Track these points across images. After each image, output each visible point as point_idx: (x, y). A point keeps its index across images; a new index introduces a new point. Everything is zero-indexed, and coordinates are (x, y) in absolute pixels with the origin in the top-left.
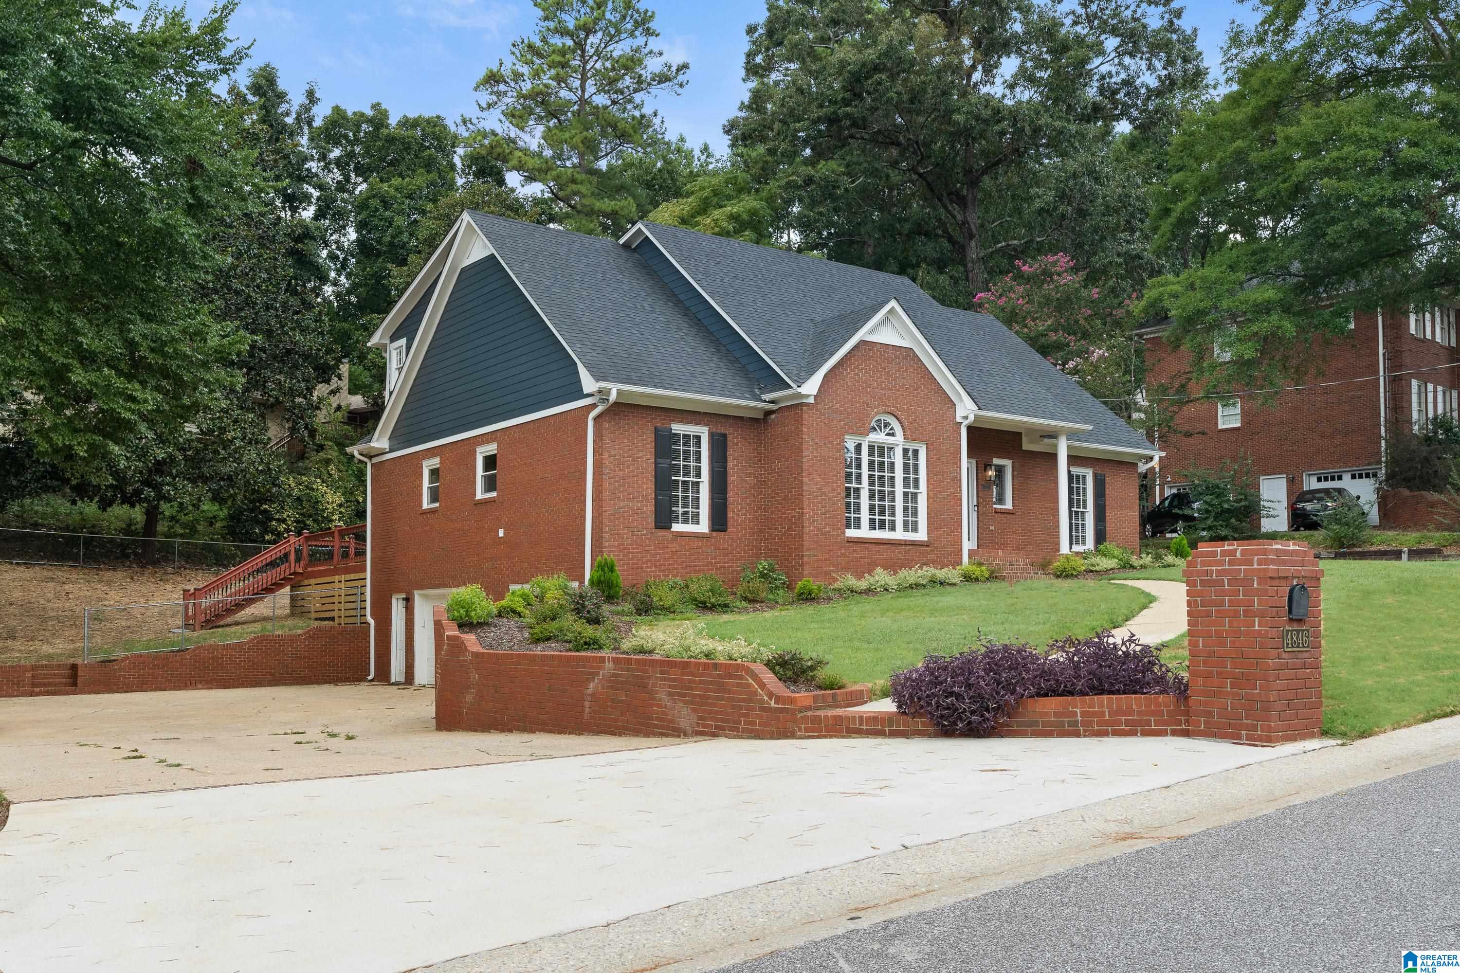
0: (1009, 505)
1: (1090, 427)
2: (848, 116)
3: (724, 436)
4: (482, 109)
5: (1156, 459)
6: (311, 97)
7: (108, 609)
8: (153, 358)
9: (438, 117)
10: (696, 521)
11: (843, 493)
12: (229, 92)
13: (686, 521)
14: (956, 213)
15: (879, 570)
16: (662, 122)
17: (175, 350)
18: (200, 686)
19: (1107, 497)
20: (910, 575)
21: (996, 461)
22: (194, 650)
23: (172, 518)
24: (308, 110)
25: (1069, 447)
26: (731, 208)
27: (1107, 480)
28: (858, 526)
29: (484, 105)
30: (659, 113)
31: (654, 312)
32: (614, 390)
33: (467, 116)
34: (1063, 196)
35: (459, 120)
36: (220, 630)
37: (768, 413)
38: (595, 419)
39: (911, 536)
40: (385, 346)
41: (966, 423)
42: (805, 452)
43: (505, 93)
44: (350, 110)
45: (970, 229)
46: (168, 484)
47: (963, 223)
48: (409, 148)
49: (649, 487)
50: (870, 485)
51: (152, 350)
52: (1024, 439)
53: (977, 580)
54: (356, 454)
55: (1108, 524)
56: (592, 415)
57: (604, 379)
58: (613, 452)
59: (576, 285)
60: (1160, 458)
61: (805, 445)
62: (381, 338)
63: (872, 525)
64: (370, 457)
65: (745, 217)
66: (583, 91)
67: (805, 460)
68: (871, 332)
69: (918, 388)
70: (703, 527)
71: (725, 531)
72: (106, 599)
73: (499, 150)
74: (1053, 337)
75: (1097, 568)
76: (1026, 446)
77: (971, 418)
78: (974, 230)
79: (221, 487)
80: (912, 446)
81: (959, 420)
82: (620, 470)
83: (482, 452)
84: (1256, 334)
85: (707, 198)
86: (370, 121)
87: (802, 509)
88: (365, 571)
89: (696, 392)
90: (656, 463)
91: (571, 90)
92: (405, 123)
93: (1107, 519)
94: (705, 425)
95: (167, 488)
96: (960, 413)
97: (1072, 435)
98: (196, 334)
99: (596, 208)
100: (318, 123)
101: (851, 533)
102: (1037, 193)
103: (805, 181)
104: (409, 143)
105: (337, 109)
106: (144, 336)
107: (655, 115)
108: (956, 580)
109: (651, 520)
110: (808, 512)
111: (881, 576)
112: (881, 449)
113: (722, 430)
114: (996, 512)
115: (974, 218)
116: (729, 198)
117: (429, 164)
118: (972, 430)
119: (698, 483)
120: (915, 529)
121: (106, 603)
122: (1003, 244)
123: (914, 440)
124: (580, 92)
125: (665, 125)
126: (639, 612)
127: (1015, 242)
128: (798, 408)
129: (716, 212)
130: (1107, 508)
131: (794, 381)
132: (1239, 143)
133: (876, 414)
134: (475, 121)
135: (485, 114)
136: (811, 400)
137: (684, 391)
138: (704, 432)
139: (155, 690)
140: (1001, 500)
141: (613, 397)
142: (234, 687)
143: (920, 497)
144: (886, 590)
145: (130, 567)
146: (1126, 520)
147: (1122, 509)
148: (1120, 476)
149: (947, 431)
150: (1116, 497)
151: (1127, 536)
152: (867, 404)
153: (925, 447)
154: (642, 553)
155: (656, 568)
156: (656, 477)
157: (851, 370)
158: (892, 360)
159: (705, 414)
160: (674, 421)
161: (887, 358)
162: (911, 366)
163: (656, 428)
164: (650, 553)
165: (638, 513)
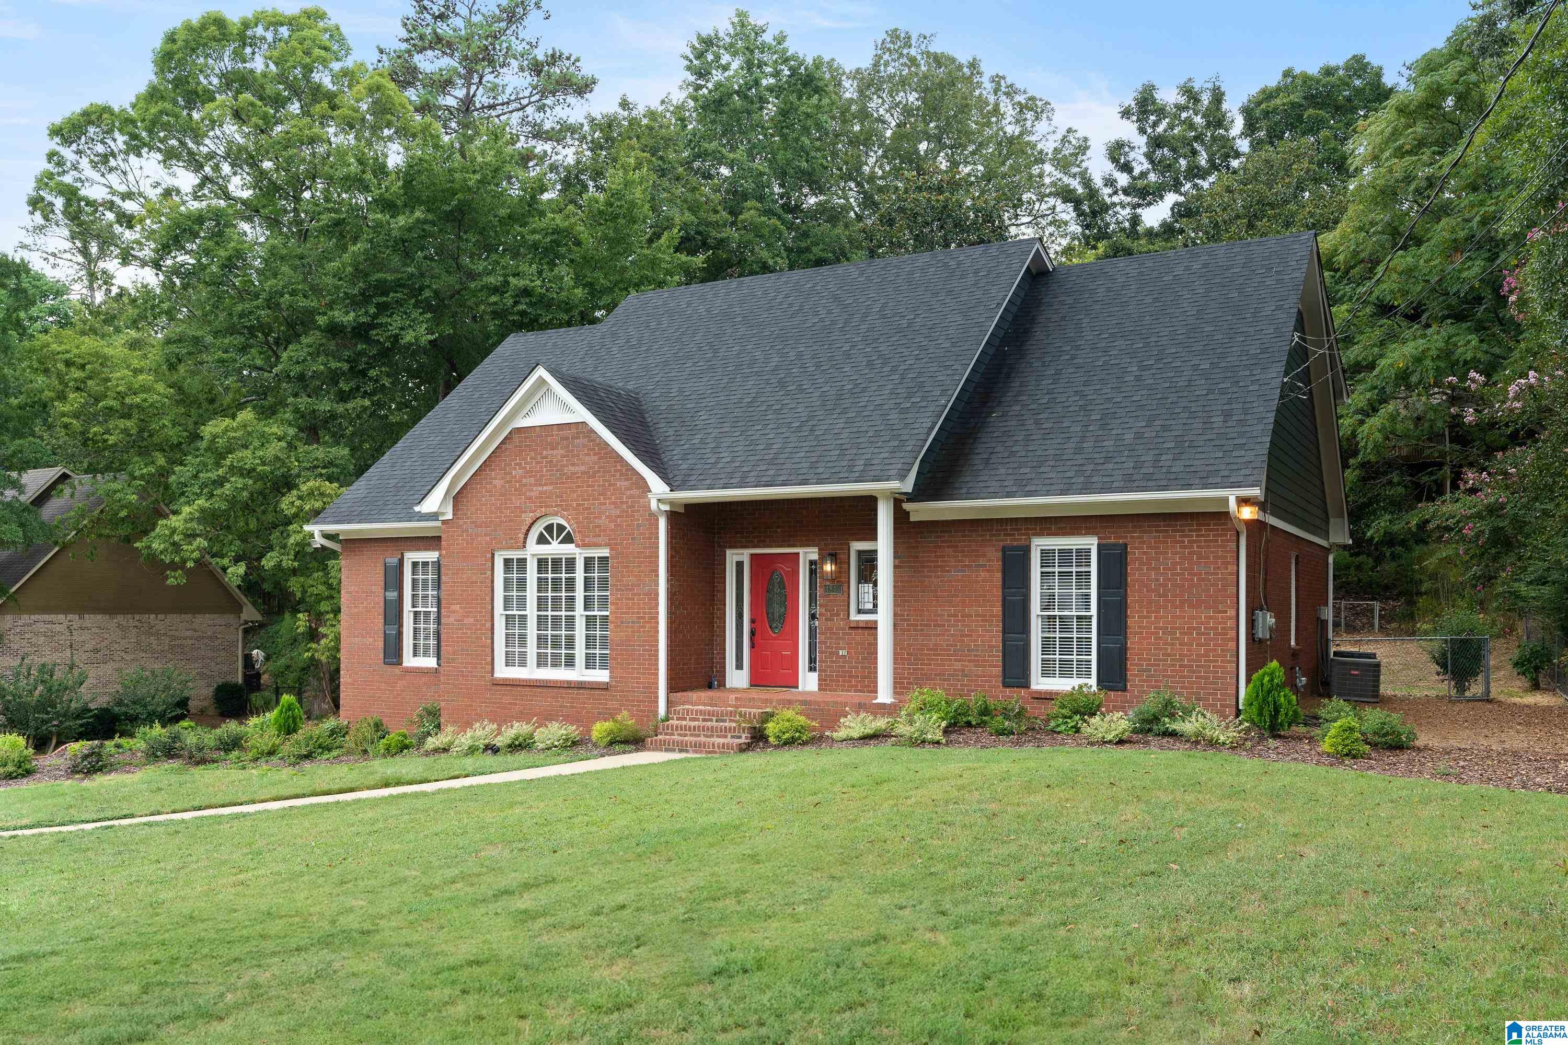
11: (490, 624)
19: (1133, 587)
21: (859, 546)
27: (1134, 554)
39: (592, 675)
41: (662, 511)
42: (445, 579)
49: (379, 622)
50: (540, 609)
55: (1134, 639)
58: (350, 589)
63: (542, 661)
67: (444, 587)
68: (528, 413)
69: (594, 474)
77: (667, 505)
81: (653, 507)
82: (355, 607)
90: (385, 597)
93: (1133, 627)
96: (653, 502)
101: (508, 672)
109: (381, 656)
110: (446, 649)
112: (557, 562)
114: (852, 627)
120: (605, 666)
133: (541, 519)
136: (449, 516)
138: (437, 557)
146: (1194, 628)
147: (1181, 606)
148: (1177, 542)
149: (638, 525)
150: (1160, 585)
151: (1193, 660)
152: (521, 508)
153: (609, 551)
154: (373, 689)
155: (386, 705)
156: (385, 611)
157: (500, 469)
158: (557, 444)
159: (433, 538)
160: (405, 550)
161: (551, 444)
162: (583, 446)
163: (385, 560)
164: (381, 689)
165: (370, 649)
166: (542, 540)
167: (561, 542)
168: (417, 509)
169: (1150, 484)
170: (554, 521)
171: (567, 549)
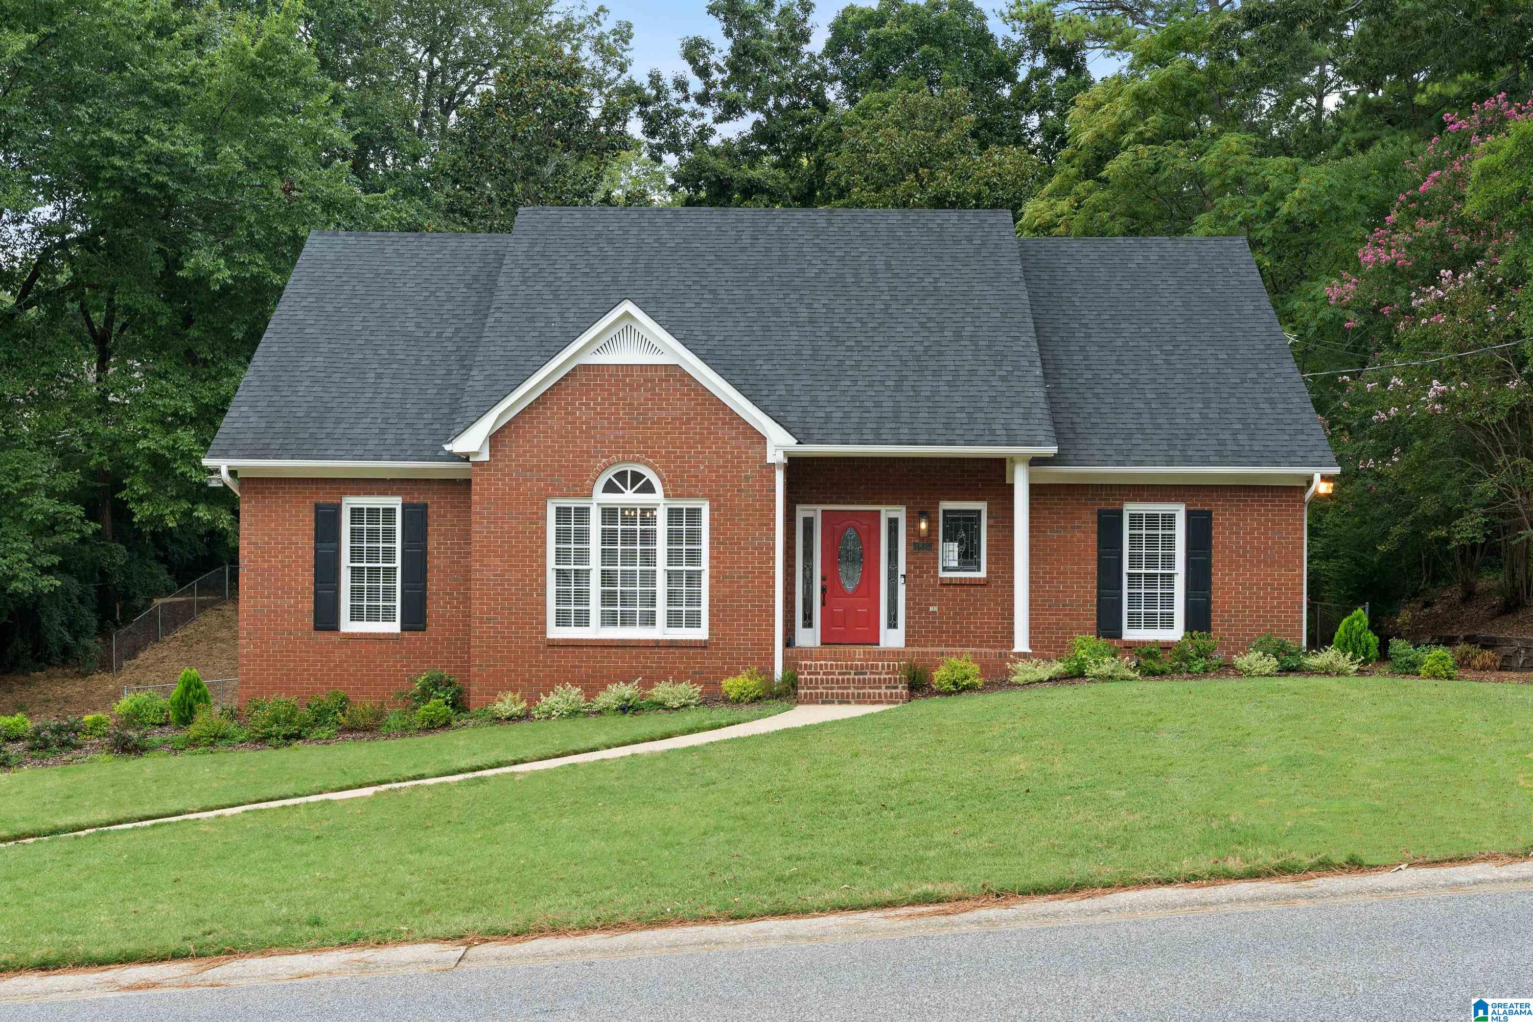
3: (424, 507)
5: (1317, 478)
11: (544, 579)
13: (374, 619)
21: (948, 506)
27: (1218, 520)
32: (224, 467)
39: (682, 634)
41: (781, 462)
42: (476, 528)
49: (306, 579)
50: (604, 563)
55: (1217, 593)
58: (253, 539)
61: (476, 518)
63: (609, 619)
67: (476, 538)
68: (594, 349)
69: (689, 419)
70: (394, 625)
71: (423, 629)
80: (683, 505)
81: (770, 459)
82: (264, 561)
87: (470, 603)
90: (316, 550)
93: (1217, 583)
94: (394, 494)
96: (771, 451)
101: (564, 632)
109: (310, 621)
110: (479, 607)
112: (629, 514)
113: (418, 499)
114: (944, 584)
119: (392, 569)
120: (693, 621)
123: (684, 495)
130: (1216, 565)
133: (611, 465)
136: (482, 458)
138: (396, 503)
143: (703, 576)
144: (549, 717)
146: (1269, 584)
147: (1258, 566)
148: (1255, 510)
149: (747, 477)
150: (1241, 547)
151: (1268, 612)
152: (588, 452)
153: (707, 503)
154: (295, 661)
155: (315, 679)
156: (316, 566)
157: (560, 408)
158: (639, 386)
159: (393, 480)
160: (346, 494)
161: (631, 385)
162: (675, 390)
163: (316, 505)
164: (307, 661)
165: (289, 612)
166: (610, 488)
167: (638, 491)
168: (448, 447)
169: (1241, 459)
170: (630, 468)
171: (645, 499)
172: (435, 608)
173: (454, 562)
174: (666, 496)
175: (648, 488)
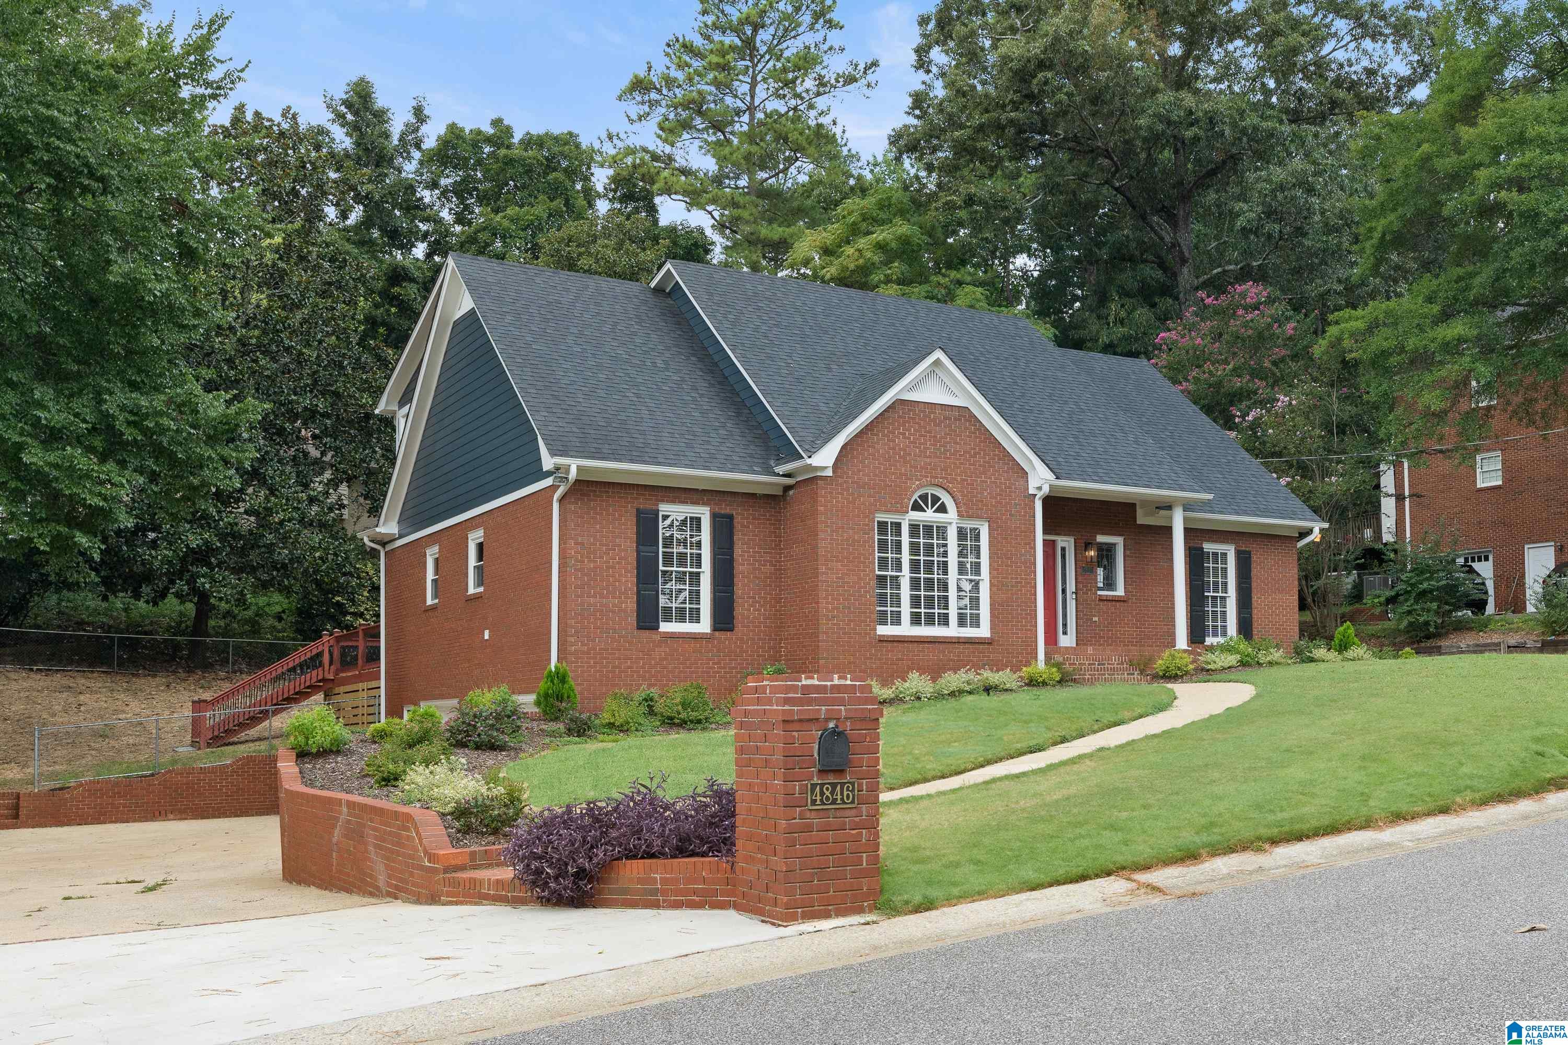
0: (1120, 591)
1: (1211, 497)
2: (1011, 122)
3: (731, 517)
4: (631, 121)
5: (1316, 531)
6: (420, 114)
7: (122, 723)
8: (130, 434)
9: (570, 134)
10: (695, 616)
11: (874, 583)
12: (284, 115)
13: (682, 619)
14: (1163, 233)
15: (914, 675)
16: (844, 132)
17: (157, 423)
18: (172, 816)
19: (1254, 579)
20: (953, 680)
21: (1101, 539)
22: (164, 775)
23: (228, 614)
24: (417, 130)
25: (1186, 520)
26: (881, 235)
27: (1254, 558)
28: (897, 620)
29: (634, 117)
30: (838, 121)
31: (667, 369)
32: (574, 466)
33: (614, 131)
34: (1270, 213)
35: (604, 136)
36: (230, 747)
37: (787, 488)
38: (561, 501)
39: (969, 632)
40: (395, 412)
41: (1040, 494)
42: (821, 535)
43: (657, 101)
44: (468, 126)
45: (1181, 252)
46: (203, 576)
47: (1173, 245)
48: (530, 171)
49: (629, 581)
50: (912, 571)
51: (129, 423)
52: (1139, 512)
53: (1044, 684)
54: (366, 540)
55: (1255, 611)
56: (557, 496)
57: (564, 453)
58: (580, 539)
59: (570, 340)
60: (1321, 530)
61: (821, 526)
62: (387, 403)
63: (916, 620)
64: (384, 544)
65: (893, 245)
66: (752, 97)
67: (822, 544)
68: (912, 388)
69: (975, 454)
70: (704, 626)
71: (731, 630)
72: (124, 712)
73: (644, 170)
74: (1238, 383)
75: (1209, 667)
76: (1141, 519)
77: (1046, 489)
78: (1187, 254)
79: (274, 578)
80: (968, 524)
81: (1031, 491)
82: (590, 561)
83: (475, 537)
84: (1443, 380)
85: (854, 223)
86: (489, 140)
87: (817, 603)
88: (379, 679)
89: (687, 466)
90: (638, 552)
91: (736, 96)
92: (529, 142)
93: (1254, 604)
94: (704, 504)
95: (203, 580)
96: (1033, 484)
97: (1188, 506)
98: (183, 404)
99: (762, 236)
100: (430, 143)
101: (883, 630)
102: (1241, 209)
103: (965, 202)
104: (530, 165)
105: (452, 127)
106: (123, 408)
107: (835, 123)
108: (1014, 685)
109: (632, 619)
110: (825, 606)
111: (916, 682)
112: (928, 529)
113: (726, 510)
114: (1100, 600)
115: (1186, 240)
116: (882, 223)
117: (555, 191)
118: (1051, 503)
119: (698, 574)
120: (976, 622)
121: (120, 716)
122: (1219, 270)
123: (970, 517)
124: (748, 98)
125: (846, 135)
126: (569, 732)
127: (1232, 267)
128: (813, 480)
129: (863, 241)
130: (1254, 591)
131: (805, 450)
132: (1426, 147)
133: (918, 488)
134: (622, 136)
135: (637, 126)
136: (829, 473)
137: (670, 465)
138: (704, 513)
139: (115, 822)
140: (1110, 583)
141: (573, 474)
142: (214, 817)
143: (981, 584)
144: (919, 698)
145: (174, 672)
148: (1272, 552)
149: (1016, 504)
152: (906, 475)
153: (987, 525)
154: (619, 659)
155: (639, 676)
156: (638, 568)
157: (884, 435)
158: (941, 422)
159: (704, 491)
160: (663, 501)
161: (934, 420)
162: (966, 428)
163: (638, 510)
164: (631, 659)
165: (613, 612)
166: (916, 507)
167: (935, 511)
170: (931, 491)
171: (940, 517)
172: (742, 609)
173: (754, 569)
174: (960, 515)
175: (942, 509)
